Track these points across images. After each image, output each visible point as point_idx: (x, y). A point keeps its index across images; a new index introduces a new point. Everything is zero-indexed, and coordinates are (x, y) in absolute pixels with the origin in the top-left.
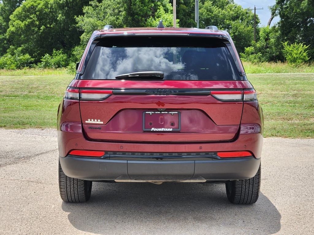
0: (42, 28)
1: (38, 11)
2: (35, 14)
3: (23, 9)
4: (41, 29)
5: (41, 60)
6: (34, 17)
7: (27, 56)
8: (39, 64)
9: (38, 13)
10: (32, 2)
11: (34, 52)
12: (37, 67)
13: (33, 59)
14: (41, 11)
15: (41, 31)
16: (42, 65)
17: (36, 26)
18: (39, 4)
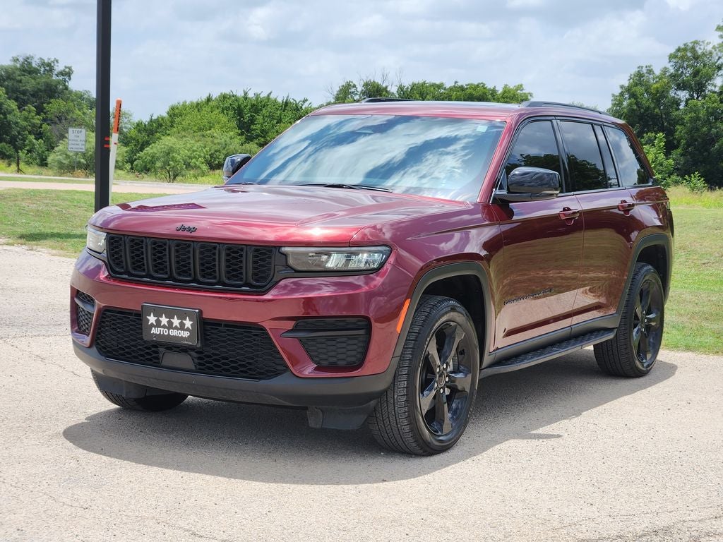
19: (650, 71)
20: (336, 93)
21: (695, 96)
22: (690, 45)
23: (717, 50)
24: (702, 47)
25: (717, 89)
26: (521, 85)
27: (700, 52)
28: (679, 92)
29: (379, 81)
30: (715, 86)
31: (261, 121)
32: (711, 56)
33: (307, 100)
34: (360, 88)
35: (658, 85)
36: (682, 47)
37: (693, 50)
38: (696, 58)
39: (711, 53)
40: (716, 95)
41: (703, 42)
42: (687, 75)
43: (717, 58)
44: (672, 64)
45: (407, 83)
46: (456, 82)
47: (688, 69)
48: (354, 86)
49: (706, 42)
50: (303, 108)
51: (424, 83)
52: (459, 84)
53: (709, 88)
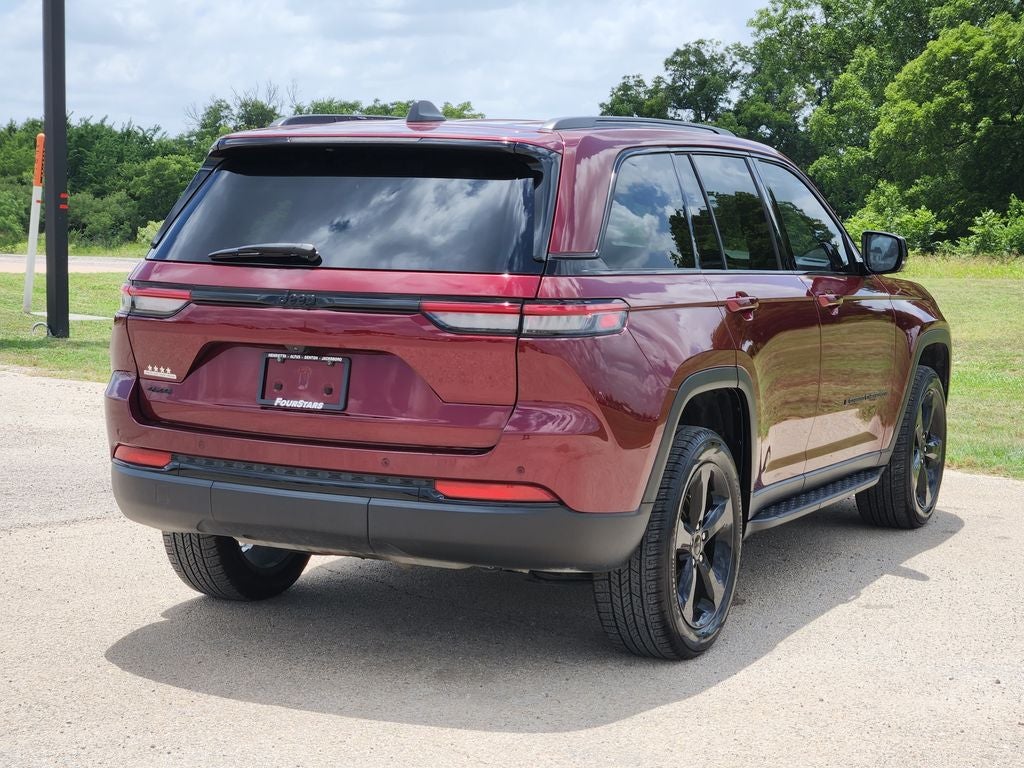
0: (981, 124)
1: (972, 70)
2: (965, 78)
3: (928, 63)
4: (979, 130)
5: (970, 229)
6: (958, 89)
7: (924, 215)
8: (962, 241)
9: (972, 76)
10: (957, 39)
11: (949, 202)
12: (957, 250)
13: (942, 225)
14: (983, 68)
15: (978, 134)
16: (973, 245)
17: (965, 117)
18: (980, 46)
19: (640, 83)
20: (200, 118)
21: (703, 116)
22: (694, 46)
23: (732, 52)
24: (710, 49)
25: (732, 107)
26: (469, 103)
27: (707, 57)
28: (680, 112)
29: (263, 99)
30: (729, 102)
31: (94, 159)
32: (723, 61)
33: (159, 128)
34: (236, 111)
35: (653, 101)
36: (682, 48)
37: (698, 53)
38: (703, 62)
39: (723, 58)
40: (731, 114)
41: (711, 41)
42: (691, 87)
43: (731, 64)
44: (669, 72)
45: (306, 103)
46: (377, 100)
47: (692, 80)
48: (228, 107)
49: (714, 42)
50: (155, 139)
51: (331, 102)
52: (382, 103)
53: (721, 104)
